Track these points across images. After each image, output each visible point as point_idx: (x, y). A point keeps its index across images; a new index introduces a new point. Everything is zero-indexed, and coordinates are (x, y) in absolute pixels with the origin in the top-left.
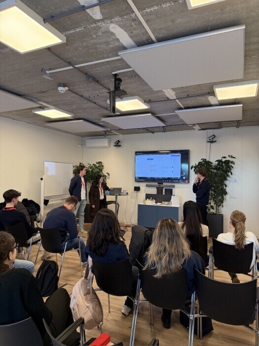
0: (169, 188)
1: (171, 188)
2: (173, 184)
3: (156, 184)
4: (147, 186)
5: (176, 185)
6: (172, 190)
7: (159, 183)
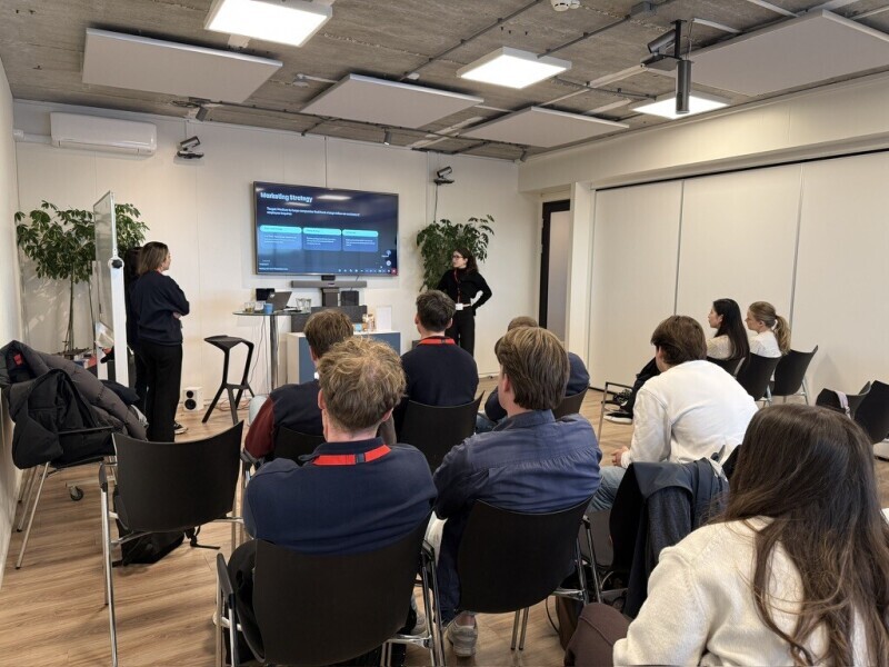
0: (349, 289)
1: (354, 289)
2: (361, 279)
3: (315, 278)
4: (293, 285)
5: (371, 281)
6: (356, 294)
7: (323, 278)
